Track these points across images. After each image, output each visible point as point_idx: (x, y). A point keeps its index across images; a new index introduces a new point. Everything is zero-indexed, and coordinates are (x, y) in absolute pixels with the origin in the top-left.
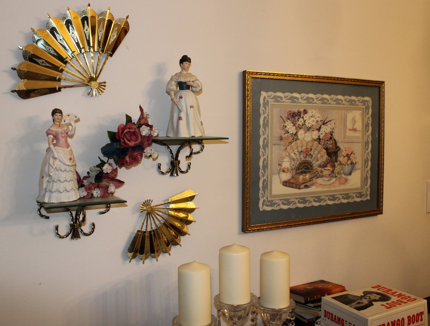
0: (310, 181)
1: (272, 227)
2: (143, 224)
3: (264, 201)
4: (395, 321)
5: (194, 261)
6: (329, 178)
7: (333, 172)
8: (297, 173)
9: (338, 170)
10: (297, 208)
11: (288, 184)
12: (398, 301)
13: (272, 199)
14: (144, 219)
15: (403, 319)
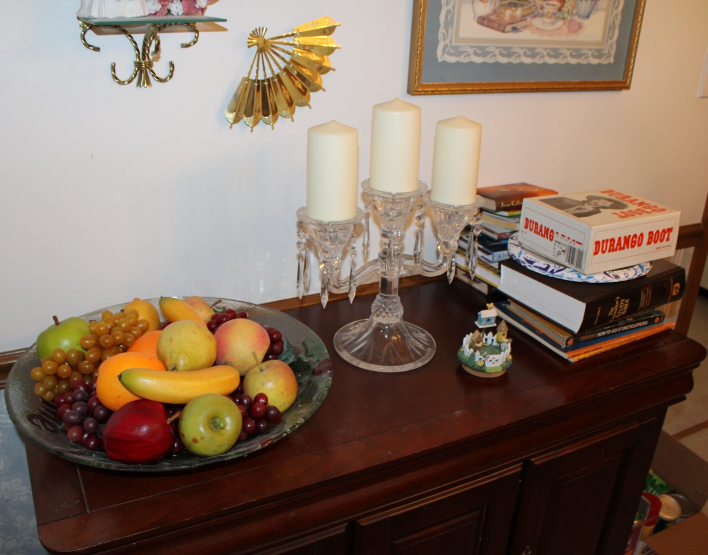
0: (521, 20)
1: (456, 89)
2: (252, 67)
3: (446, 46)
4: (629, 236)
5: (333, 121)
6: (552, 20)
7: (560, 10)
8: (501, 6)
9: (569, 7)
10: (497, 64)
11: (485, 22)
12: (638, 210)
13: (459, 44)
14: (253, 59)
15: (642, 235)
